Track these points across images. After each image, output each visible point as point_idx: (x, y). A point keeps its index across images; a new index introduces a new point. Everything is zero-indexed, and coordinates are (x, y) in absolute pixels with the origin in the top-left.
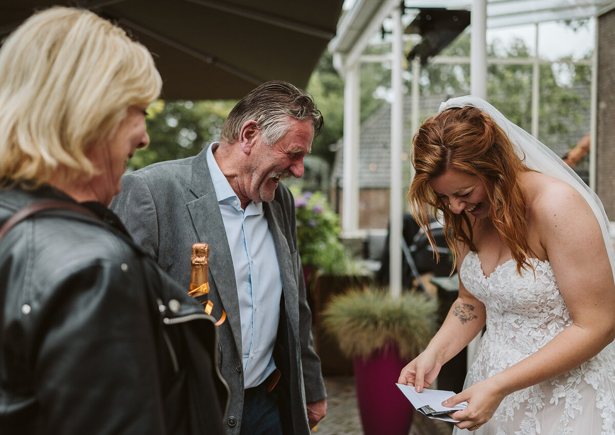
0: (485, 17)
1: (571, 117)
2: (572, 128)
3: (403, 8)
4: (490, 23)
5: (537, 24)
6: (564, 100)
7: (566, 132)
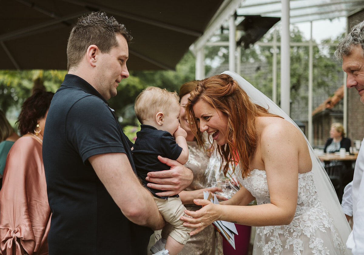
0: (289, 17)
1: (330, 76)
2: (331, 84)
3: (236, 16)
4: (292, 20)
5: (311, 22)
6: (326, 66)
7: (328, 86)
